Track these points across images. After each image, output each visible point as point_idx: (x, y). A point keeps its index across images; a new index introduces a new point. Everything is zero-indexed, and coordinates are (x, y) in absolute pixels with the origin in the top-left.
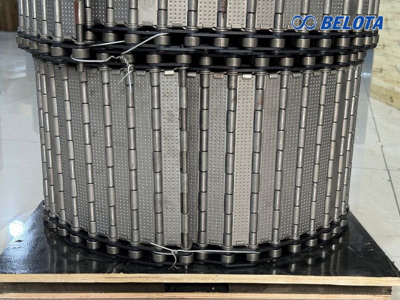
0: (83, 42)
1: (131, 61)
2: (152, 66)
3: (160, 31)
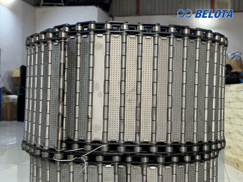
0: (60, 149)
1: (87, 159)
2: (98, 163)
3: (104, 144)
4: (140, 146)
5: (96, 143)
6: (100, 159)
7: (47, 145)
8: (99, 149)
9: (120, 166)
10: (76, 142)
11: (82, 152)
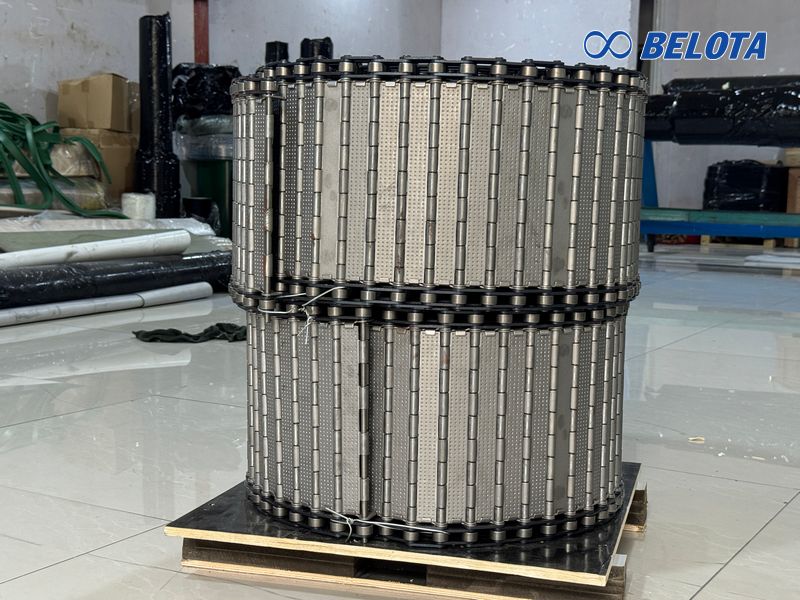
0: (270, 292)
1: (314, 313)
2: (332, 319)
3: (337, 285)
4: (402, 291)
5: (325, 284)
6: (335, 312)
7: (251, 285)
8: (330, 294)
9: (375, 328)
10: (296, 281)
11: (303, 299)
